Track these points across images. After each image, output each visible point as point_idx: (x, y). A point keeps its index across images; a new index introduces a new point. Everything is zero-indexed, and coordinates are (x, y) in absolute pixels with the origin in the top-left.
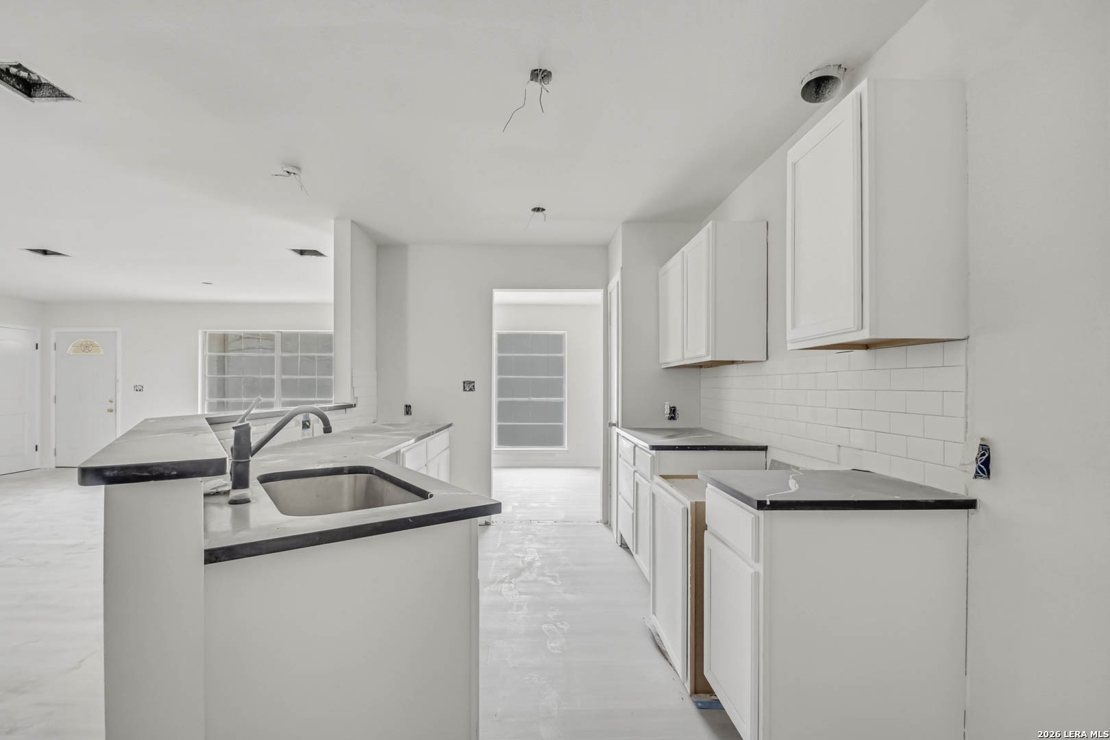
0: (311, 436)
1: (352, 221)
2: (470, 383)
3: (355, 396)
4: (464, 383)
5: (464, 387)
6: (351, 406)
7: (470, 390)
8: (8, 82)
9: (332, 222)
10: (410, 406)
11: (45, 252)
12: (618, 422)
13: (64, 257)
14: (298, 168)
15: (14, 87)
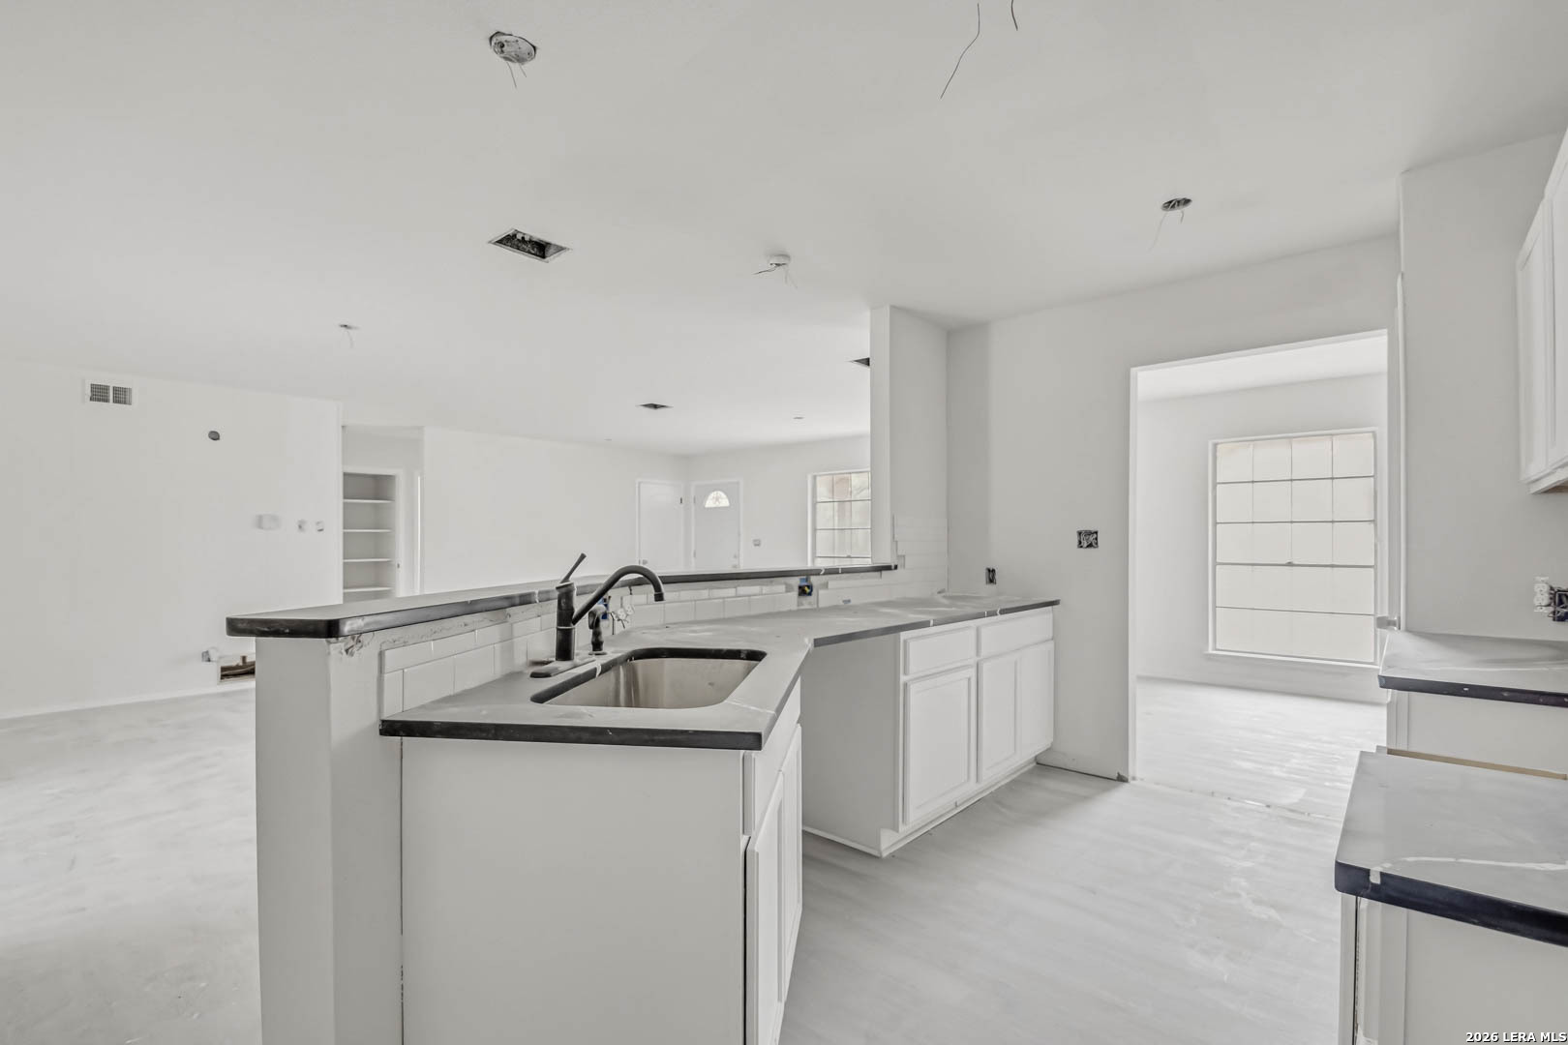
0: (815, 606)
1: (894, 308)
2: (1090, 533)
3: (900, 553)
4: (1080, 533)
5: (1080, 542)
6: (888, 568)
7: (1090, 546)
8: (524, 250)
9: (868, 314)
10: (993, 571)
11: (655, 407)
12: (1399, 618)
13: (666, 409)
14: (786, 256)
15: (529, 252)
